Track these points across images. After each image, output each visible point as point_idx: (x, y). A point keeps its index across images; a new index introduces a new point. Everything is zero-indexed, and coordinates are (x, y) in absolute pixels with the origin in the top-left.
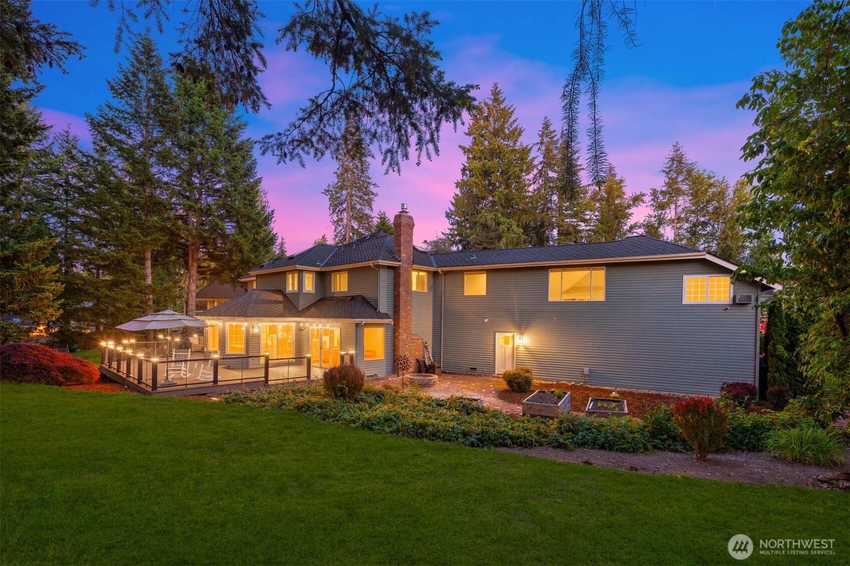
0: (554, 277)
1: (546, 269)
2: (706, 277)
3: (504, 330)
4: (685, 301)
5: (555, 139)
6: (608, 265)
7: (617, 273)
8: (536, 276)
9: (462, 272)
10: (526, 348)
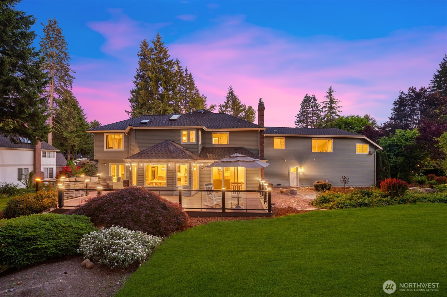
0: (314, 141)
1: (311, 138)
2: (362, 144)
3: (293, 165)
4: (357, 153)
5: (182, 71)
6: (334, 138)
7: (337, 141)
8: (306, 141)
9: (273, 137)
10: (303, 173)
